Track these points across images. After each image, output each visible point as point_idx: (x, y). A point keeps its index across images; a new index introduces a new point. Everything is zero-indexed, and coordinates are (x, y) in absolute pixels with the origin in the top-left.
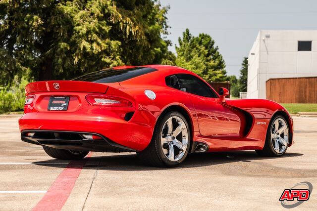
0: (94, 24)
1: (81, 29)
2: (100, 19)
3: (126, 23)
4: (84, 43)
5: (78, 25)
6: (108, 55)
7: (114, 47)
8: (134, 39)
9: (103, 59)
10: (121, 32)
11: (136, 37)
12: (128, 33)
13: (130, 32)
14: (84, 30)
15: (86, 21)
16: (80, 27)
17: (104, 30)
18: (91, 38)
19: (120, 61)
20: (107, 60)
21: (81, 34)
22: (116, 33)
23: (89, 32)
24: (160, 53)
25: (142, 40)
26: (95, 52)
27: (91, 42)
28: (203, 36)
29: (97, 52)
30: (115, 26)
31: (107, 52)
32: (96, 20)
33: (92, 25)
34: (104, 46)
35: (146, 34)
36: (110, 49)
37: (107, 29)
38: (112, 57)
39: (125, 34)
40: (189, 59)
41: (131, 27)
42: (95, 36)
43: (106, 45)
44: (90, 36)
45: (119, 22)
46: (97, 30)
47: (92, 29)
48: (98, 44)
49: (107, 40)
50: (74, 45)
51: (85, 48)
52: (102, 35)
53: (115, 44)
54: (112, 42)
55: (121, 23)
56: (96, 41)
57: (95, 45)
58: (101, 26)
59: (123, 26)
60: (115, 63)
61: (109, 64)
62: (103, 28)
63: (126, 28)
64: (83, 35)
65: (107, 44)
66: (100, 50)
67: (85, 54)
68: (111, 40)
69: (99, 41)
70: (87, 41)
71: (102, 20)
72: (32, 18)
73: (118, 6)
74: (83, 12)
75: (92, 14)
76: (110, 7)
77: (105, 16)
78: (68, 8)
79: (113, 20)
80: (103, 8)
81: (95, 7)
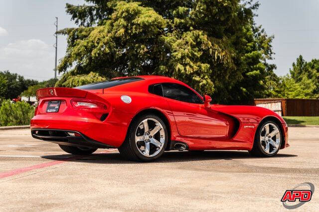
0: (187, 50)
1: (177, 55)
2: (193, 47)
3: (215, 49)
4: (179, 66)
5: (175, 51)
6: (199, 75)
7: (203, 69)
8: (222, 62)
9: (193, 78)
10: (211, 57)
11: (223, 60)
12: (216, 58)
13: (218, 57)
14: (179, 56)
15: (182, 48)
16: (176, 53)
17: (196, 55)
18: (185, 61)
19: (209, 81)
20: (197, 79)
21: (176, 58)
22: (206, 57)
23: (183, 57)
24: (259, 75)
25: (228, 62)
26: (188, 73)
27: (185, 65)
29: (189, 72)
30: (206, 52)
31: (198, 73)
32: (189, 48)
33: (186, 51)
34: (196, 68)
36: (200, 71)
37: (198, 54)
38: (202, 76)
39: (214, 58)
40: (299, 80)
41: (219, 53)
42: (188, 60)
43: (197, 68)
44: (184, 60)
45: (209, 49)
46: (190, 55)
47: (186, 54)
48: (191, 67)
49: (199, 63)
50: (171, 68)
51: (179, 70)
52: (194, 59)
53: (205, 66)
54: (202, 65)
55: (211, 50)
56: (189, 64)
57: (188, 67)
58: (193, 52)
59: (213, 52)
60: (204, 82)
61: (199, 82)
62: (196, 53)
63: (215, 53)
64: (179, 59)
65: (198, 66)
66: (192, 72)
67: (180, 75)
68: (202, 63)
69: (192, 64)
70: (181, 64)
71: (195, 47)
72: (139, 47)
73: (209, 36)
74: (179, 41)
75: (187, 43)
76: (201, 37)
77: (198, 43)
78: (168, 38)
79: (203, 47)
80: (197, 38)
81: (189, 37)
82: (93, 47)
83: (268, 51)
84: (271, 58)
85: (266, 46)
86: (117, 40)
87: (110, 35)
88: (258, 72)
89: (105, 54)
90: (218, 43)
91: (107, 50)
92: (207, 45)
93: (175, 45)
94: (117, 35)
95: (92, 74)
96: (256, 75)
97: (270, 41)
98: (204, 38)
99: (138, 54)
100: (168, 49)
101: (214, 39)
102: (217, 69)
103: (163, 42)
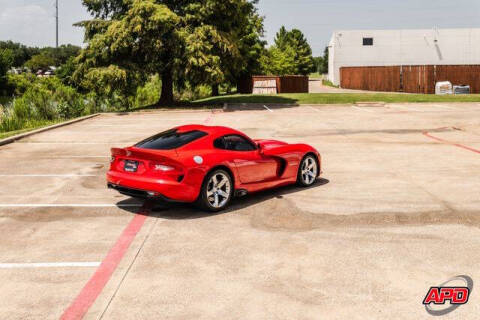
0: (200, 44)
1: (190, 49)
2: (204, 40)
3: (224, 42)
4: (192, 60)
5: (188, 45)
6: (211, 67)
7: (214, 60)
8: (230, 54)
9: (206, 70)
10: (220, 49)
11: (231, 52)
12: (225, 50)
13: (227, 49)
14: (193, 49)
15: (194, 42)
16: (190, 47)
18: (197, 55)
20: (209, 70)
21: (190, 52)
22: (216, 50)
23: (196, 51)
25: (236, 54)
26: (201, 65)
27: (197, 58)
28: (295, 31)
30: (216, 46)
31: (209, 65)
32: (201, 42)
34: (207, 60)
36: (211, 62)
37: (209, 47)
38: (213, 68)
39: (223, 51)
40: (283, 50)
41: (227, 45)
42: (200, 53)
44: (196, 53)
46: (202, 48)
47: (198, 48)
48: (203, 59)
49: (210, 56)
50: (185, 60)
51: (193, 62)
52: (206, 52)
53: (215, 58)
54: (213, 57)
55: (220, 43)
56: (201, 57)
57: (200, 60)
58: (205, 45)
59: (222, 45)
60: (216, 73)
61: (211, 73)
62: (207, 47)
63: (224, 46)
64: (192, 53)
65: (210, 59)
66: (204, 64)
67: (193, 67)
68: (212, 55)
69: (203, 56)
70: (195, 57)
71: (206, 41)
73: (218, 30)
74: (191, 36)
75: (199, 37)
77: (209, 37)
78: (181, 33)
79: (213, 41)
80: (207, 32)
81: (200, 31)
82: (112, 41)
86: (134, 35)
87: (127, 30)
88: (254, 52)
89: (123, 48)
90: (227, 37)
91: (126, 45)
92: (217, 38)
93: (188, 40)
94: (134, 31)
95: (112, 67)
96: (254, 55)
98: (214, 32)
99: (154, 48)
100: (182, 42)
101: (222, 32)
102: (226, 60)
103: (176, 36)
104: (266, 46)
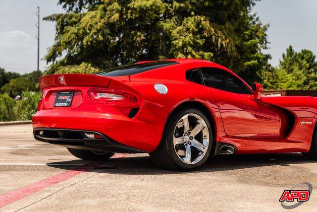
0: (189, 38)
1: (178, 43)
2: (194, 33)
3: (218, 37)
4: (180, 56)
5: (176, 39)
7: (206, 58)
10: (214, 45)
11: (227, 49)
12: (219, 45)
13: (222, 45)
14: (180, 44)
15: (182, 36)
16: (177, 41)
17: (198, 43)
18: (186, 50)
21: (177, 47)
22: (209, 45)
23: (184, 45)
24: (257, 65)
25: (232, 51)
27: (186, 54)
28: (305, 52)
30: (208, 39)
32: (191, 35)
34: (198, 57)
35: (237, 46)
37: (201, 42)
39: (217, 46)
40: (290, 71)
41: (222, 40)
42: (190, 49)
45: (211, 36)
46: (192, 43)
47: (187, 42)
48: (193, 56)
49: (201, 52)
50: (172, 56)
52: (196, 47)
53: (207, 55)
54: (205, 53)
55: (213, 37)
56: (190, 53)
57: (189, 57)
58: (195, 40)
59: (216, 39)
62: (198, 41)
63: (218, 41)
64: (179, 48)
65: (200, 56)
68: (205, 51)
69: (193, 53)
70: (182, 53)
71: (197, 35)
72: (136, 34)
73: (211, 22)
74: (179, 28)
75: (188, 29)
76: (203, 23)
77: (200, 30)
78: (167, 25)
79: (205, 34)
80: (198, 24)
81: (190, 22)
82: (85, 34)
83: (263, 40)
84: (266, 48)
85: (261, 35)
86: (110, 26)
87: (103, 21)
88: (256, 62)
89: (98, 42)
90: (221, 30)
91: (101, 38)
92: (209, 31)
93: (174, 33)
94: (111, 21)
96: (254, 65)
97: (265, 29)
98: (206, 24)
100: (168, 37)
101: (216, 25)
102: (221, 58)
103: (161, 29)
104: (269, 62)
